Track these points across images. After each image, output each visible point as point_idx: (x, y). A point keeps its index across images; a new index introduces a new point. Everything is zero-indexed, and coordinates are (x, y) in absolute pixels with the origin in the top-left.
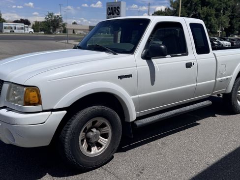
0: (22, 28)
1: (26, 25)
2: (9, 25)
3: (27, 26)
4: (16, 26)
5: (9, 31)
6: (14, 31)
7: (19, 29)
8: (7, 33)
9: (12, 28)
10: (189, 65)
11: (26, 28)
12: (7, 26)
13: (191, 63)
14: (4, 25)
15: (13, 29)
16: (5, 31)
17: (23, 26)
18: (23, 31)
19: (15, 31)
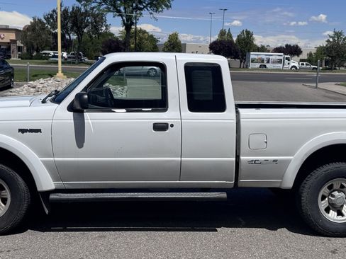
0: (280, 61)
1: (286, 56)
2: (260, 56)
3: (288, 56)
4: (271, 57)
5: (258, 65)
6: (265, 66)
7: (274, 62)
8: (255, 69)
9: (263, 61)
10: (160, 127)
11: (286, 62)
12: (256, 57)
13: (167, 124)
14: (252, 57)
15: (265, 62)
16: (252, 65)
17: (282, 58)
18: (280, 66)
19: (268, 65)
